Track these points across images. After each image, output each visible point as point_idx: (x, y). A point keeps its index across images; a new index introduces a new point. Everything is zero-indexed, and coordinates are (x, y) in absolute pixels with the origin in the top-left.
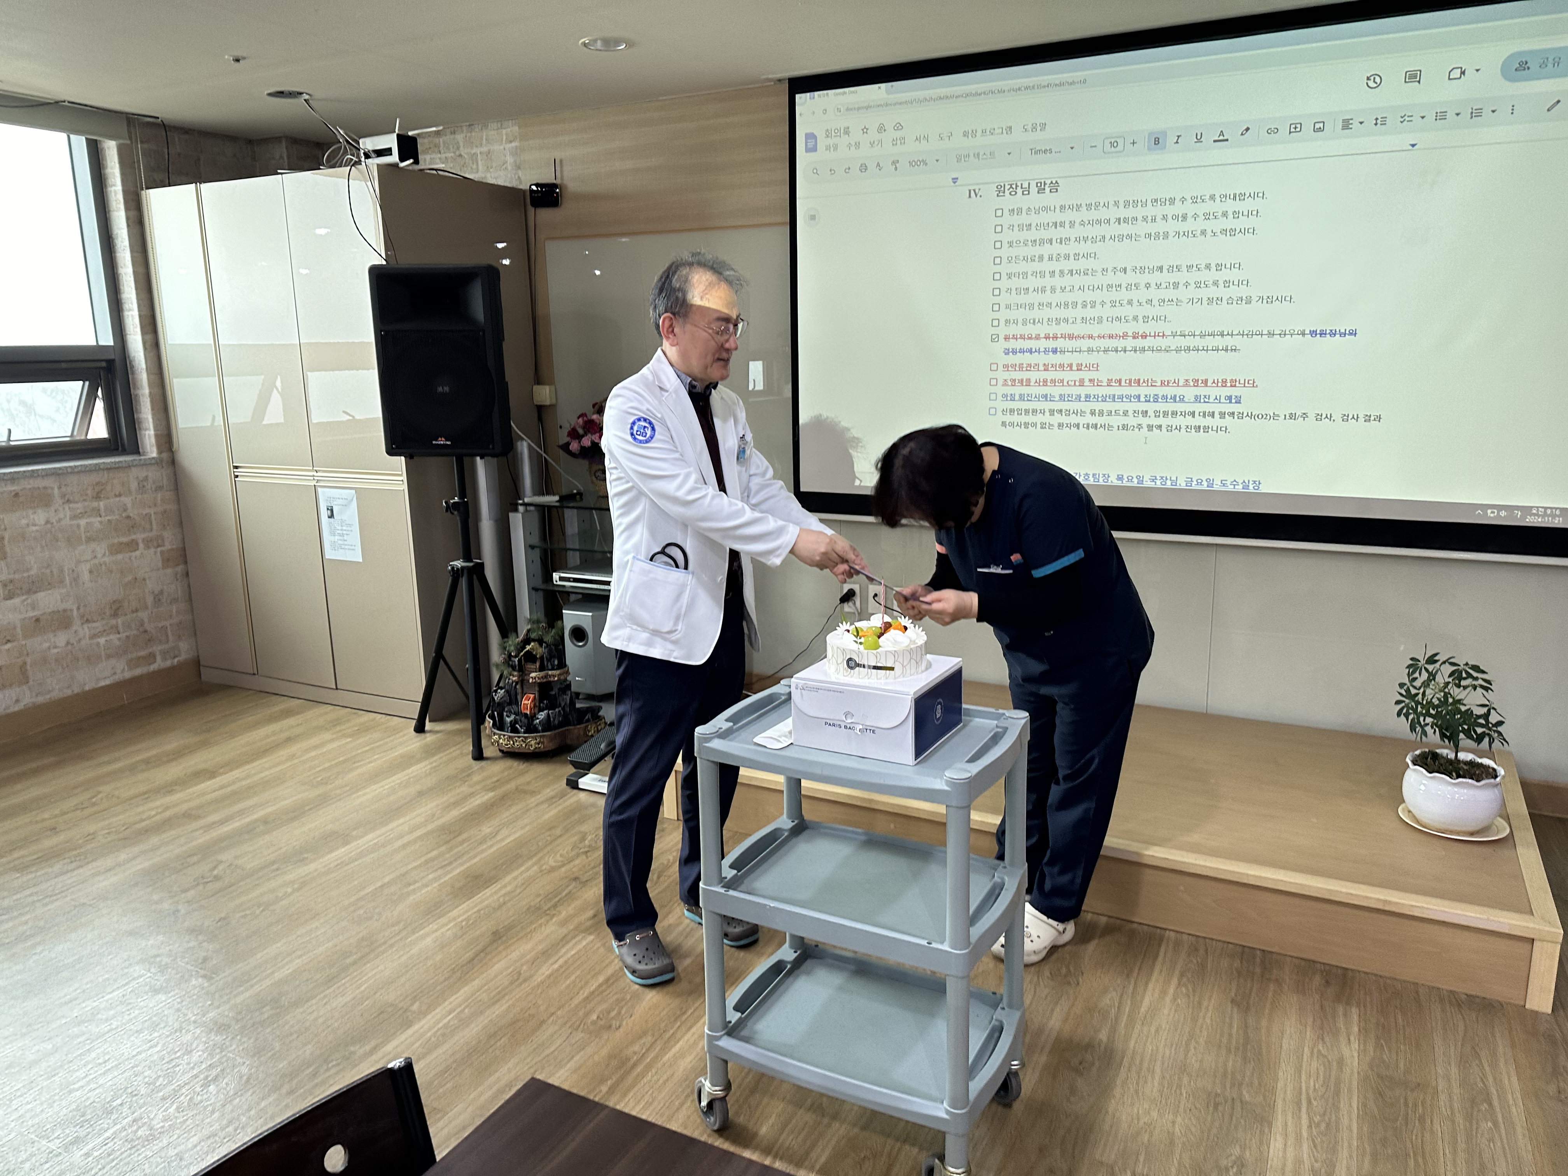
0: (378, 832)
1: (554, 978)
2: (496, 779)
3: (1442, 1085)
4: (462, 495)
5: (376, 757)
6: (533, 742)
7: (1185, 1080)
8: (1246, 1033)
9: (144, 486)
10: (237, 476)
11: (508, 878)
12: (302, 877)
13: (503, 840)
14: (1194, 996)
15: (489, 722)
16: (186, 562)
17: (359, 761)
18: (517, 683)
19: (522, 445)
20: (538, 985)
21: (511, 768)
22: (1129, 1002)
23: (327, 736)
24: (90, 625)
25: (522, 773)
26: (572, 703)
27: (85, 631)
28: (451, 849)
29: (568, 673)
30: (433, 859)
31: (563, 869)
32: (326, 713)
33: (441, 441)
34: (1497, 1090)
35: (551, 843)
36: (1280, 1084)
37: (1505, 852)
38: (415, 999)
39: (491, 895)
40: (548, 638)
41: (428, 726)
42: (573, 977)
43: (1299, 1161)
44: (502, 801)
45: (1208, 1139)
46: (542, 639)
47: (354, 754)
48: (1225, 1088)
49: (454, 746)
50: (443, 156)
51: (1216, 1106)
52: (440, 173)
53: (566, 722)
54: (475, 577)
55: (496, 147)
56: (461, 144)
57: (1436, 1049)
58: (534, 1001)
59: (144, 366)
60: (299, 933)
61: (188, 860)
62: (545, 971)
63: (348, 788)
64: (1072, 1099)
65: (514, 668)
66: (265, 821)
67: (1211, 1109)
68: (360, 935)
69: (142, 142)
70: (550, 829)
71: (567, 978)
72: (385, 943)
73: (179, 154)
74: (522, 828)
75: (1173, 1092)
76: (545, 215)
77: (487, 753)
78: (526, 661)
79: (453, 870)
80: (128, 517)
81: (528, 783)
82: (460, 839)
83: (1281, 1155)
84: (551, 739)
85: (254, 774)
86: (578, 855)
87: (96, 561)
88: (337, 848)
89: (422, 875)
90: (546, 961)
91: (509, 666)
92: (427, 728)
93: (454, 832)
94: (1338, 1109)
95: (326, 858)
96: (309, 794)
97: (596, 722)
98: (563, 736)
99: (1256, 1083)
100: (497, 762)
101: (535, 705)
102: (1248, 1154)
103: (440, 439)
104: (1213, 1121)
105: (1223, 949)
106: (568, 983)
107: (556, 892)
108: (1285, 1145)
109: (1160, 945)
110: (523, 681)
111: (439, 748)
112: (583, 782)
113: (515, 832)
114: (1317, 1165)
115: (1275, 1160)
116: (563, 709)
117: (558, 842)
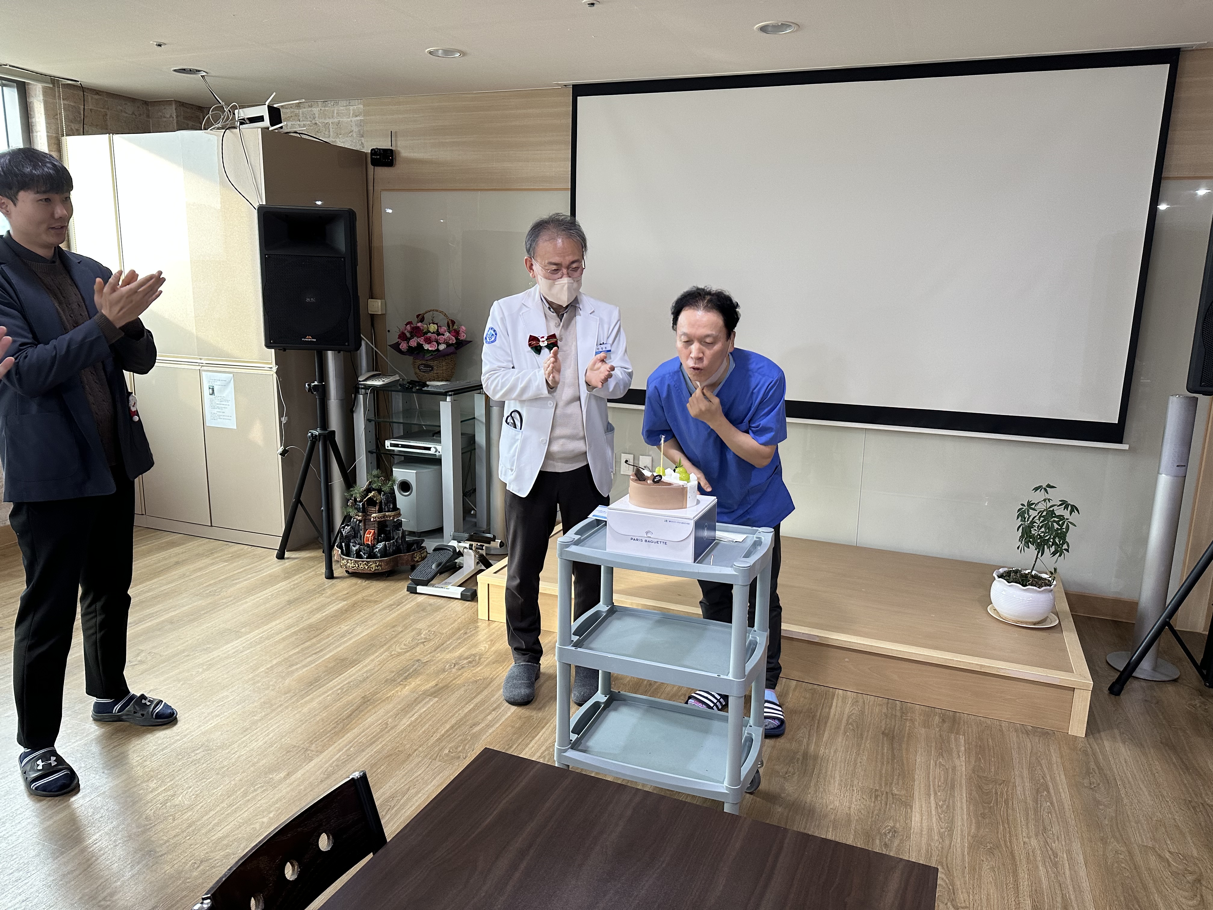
0: (261, 630)
1: (413, 726)
2: (346, 592)
3: (1018, 781)
4: (320, 380)
5: (249, 576)
6: (373, 565)
7: (856, 782)
8: (893, 751)
11: (367, 661)
12: (208, 661)
13: (359, 634)
14: (858, 730)
15: (337, 551)
17: (236, 580)
18: (360, 521)
20: (402, 732)
21: (356, 584)
22: (815, 735)
23: (207, 561)
25: (365, 588)
26: (404, 536)
28: (320, 641)
29: (400, 515)
30: (308, 648)
31: (408, 654)
32: (204, 544)
33: (309, 339)
34: (1052, 784)
35: (395, 636)
36: (917, 783)
37: (1055, 635)
38: (311, 743)
39: (357, 672)
40: (386, 489)
41: (287, 554)
42: (427, 726)
43: (930, 829)
44: (353, 607)
45: (872, 817)
46: (381, 489)
47: (231, 574)
48: (881, 785)
49: (310, 568)
50: (302, 123)
51: (876, 797)
52: (300, 135)
53: (398, 551)
54: (328, 442)
55: (345, 119)
56: (317, 115)
57: (1014, 760)
58: (401, 742)
60: (214, 699)
62: (405, 722)
63: (232, 598)
65: (358, 510)
66: (171, 621)
67: (873, 799)
68: (262, 700)
69: (63, 100)
70: (394, 627)
71: (422, 726)
72: (281, 705)
73: (91, 110)
74: (372, 626)
75: (848, 789)
76: (382, 172)
77: (336, 574)
78: (368, 505)
79: (325, 655)
81: (371, 595)
82: (326, 634)
83: (919, 825)
84: (387, 563)
86: (417, 645)
88: (232, 641)
89: (301, 659)
90: (405, 716)
91: (356, 509)
92: (286, 556)
93: (320, 629)
94: (954, 796)
95: (224, 648)
96: (202, 603)
97: (420, 551)
98: (396, 562)
99: (901, 782)
100: (345, 580)
101: (374, 537)
102: (898, 825)
103: (308, 337)
104: (875, 806)
105: (874, 701)
106: (423, 729)
107: (405, 669)
108: (922, 819)
109: (833, 699)
110: (365, 520)
111: (297, 570)
112: (420, 589)
113: (367, 629)
114: (942, 830)
115: (916, 828)
116: (396, 541)
117: (401, 635)
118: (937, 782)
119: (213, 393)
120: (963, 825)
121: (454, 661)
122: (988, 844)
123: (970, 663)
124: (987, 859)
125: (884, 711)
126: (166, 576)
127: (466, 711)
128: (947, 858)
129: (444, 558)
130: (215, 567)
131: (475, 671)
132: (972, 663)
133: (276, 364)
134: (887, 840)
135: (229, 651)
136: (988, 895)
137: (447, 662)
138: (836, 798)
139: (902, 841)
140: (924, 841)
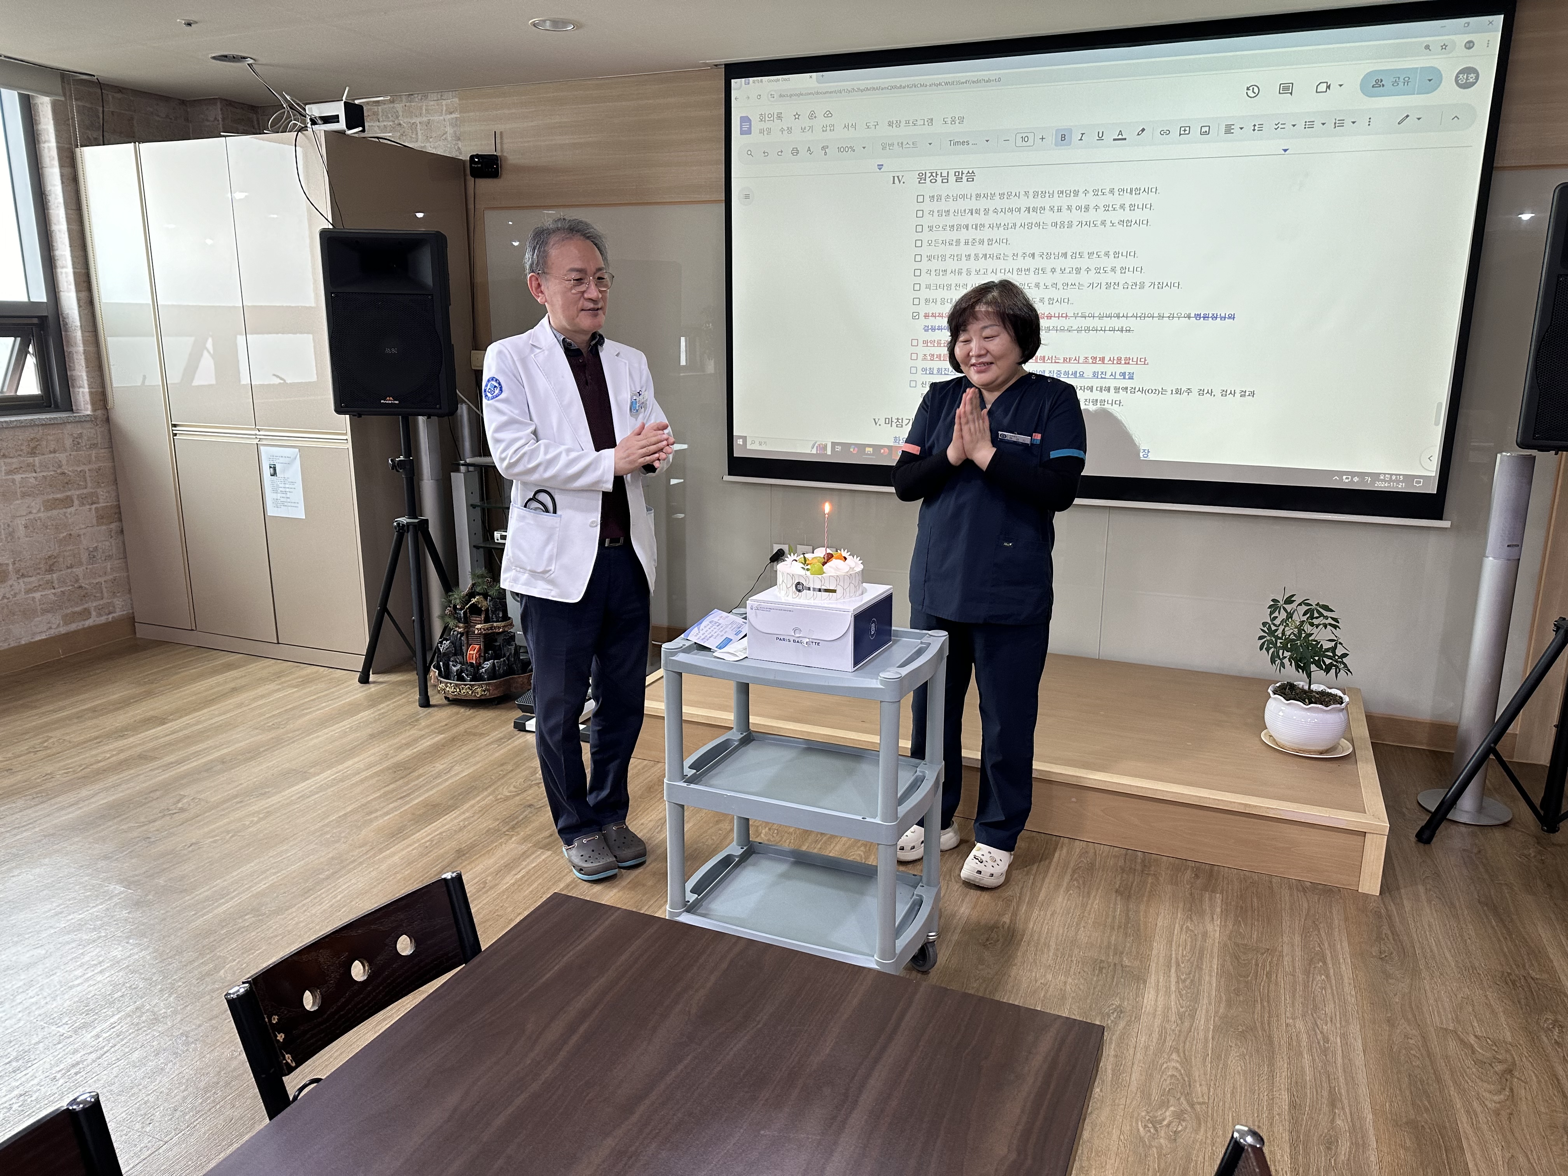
0: (335, 770)
2: (445, 723)
3: (1286, 949)
4: (408, 454)
5: (324, 704)
6: (479, 690)
7: (1076, 951)
8: (1127, 915)
9: (79, 443)
10: (175, 435)
11: (466, 806)
12: (266, 808)
13: (456, 775)
14: (1084, 887)
15: (434, 673)
16: (120, 520)
17: (307, 709)
18: (462, 634)
19: (462, 408)
20: (504, 892)
21: (458, 713)
22: (1028, 894)
23: (272, 686)
24: (26, 580)
25: (469, 718)
26: (517, 653)
27: (20, 586)
28: (407, 784)
29: (511, 625)
30: (392, 791)
31: (518, 798)
32: (269, 666)
33: (389, 401)
34: (1331, 953)
35: (504, 776)
36: (1154, 952)
37: (1347, 767)
39: (452, 820)
40: (493, 591)
41: (372, 678)
42: (535, 885)
43: (1167, 1008)
44: (453, 741)
45: (1093, 994)
46: (487, 593)
47: (302, 702)
48: (1108, 955)
49: (401, 695)
50: (382, 124)
51: (1101, 969)
52: (381, 140)
53: (510, 672)
54: (420, 533)
55: (436, 118)
56: (401, 114)
57: (1284, 924)
58: (501, 905)
59: (78, 324)
60: (270, 854)
61: (151, 795)
62: (509, 880)
63: (300, 732)
64: (980, 967)
65: (459, 620)
66: (222, 761)
67: (1097, 972)
68: (330, 855)
69: (76, 99)
70: (502, 765)
71: (530, 885)
72: (354, 861)
73: (113, 113)
74: (475, 765)
75: (1065, 960)
76: (485, 185)
77: (433, 701)
78: (471, 613)
79: (412, 799)
80: (63, 473)
81: (476, 727)
82: (416, 774)
83: (1153, 1003)
84: (497, 687)
85: (205, 720)
86: (531, 786)
87: (31, 516)
88: (297, 784)
89: (382, 805)
90: (509, 873)
91: (455, 618)
92: (371, 679)
93: (409, 768)
94: (1201, 969)
95: (287, 792)
96: (262, 737)
98: (507, 684)
99: (1134, 951)
100: (443, 708)
101: (479, 654)
102: (1126, 1003)
103: (388, 398)
104: (1098, 981)
105: (1109, 852)
106: (531, 889)
107: (512, 817)
108: (1157, 996)
109: (1055, 850)
110: (468, 633)
111: (385, 697)
113: (468, 768)
114: (1182, 1010)
115: (1148, 1007)
116: (508, 659)
117: (510, 775)
118: (1181, 951)
119: (274, 474)
122: (1240, 1027)
123: (1231, 802)
124: (1236, 1045)
125: (1120, 864)
126: (220, 705)
128: (1185, 1043)
130: (282, 694)
132: (1234, 802)
133: (352, 435)
135: (292, 796)
136: (1234, 1087)
139: (1129, 1024)
140: (1158, 1022)
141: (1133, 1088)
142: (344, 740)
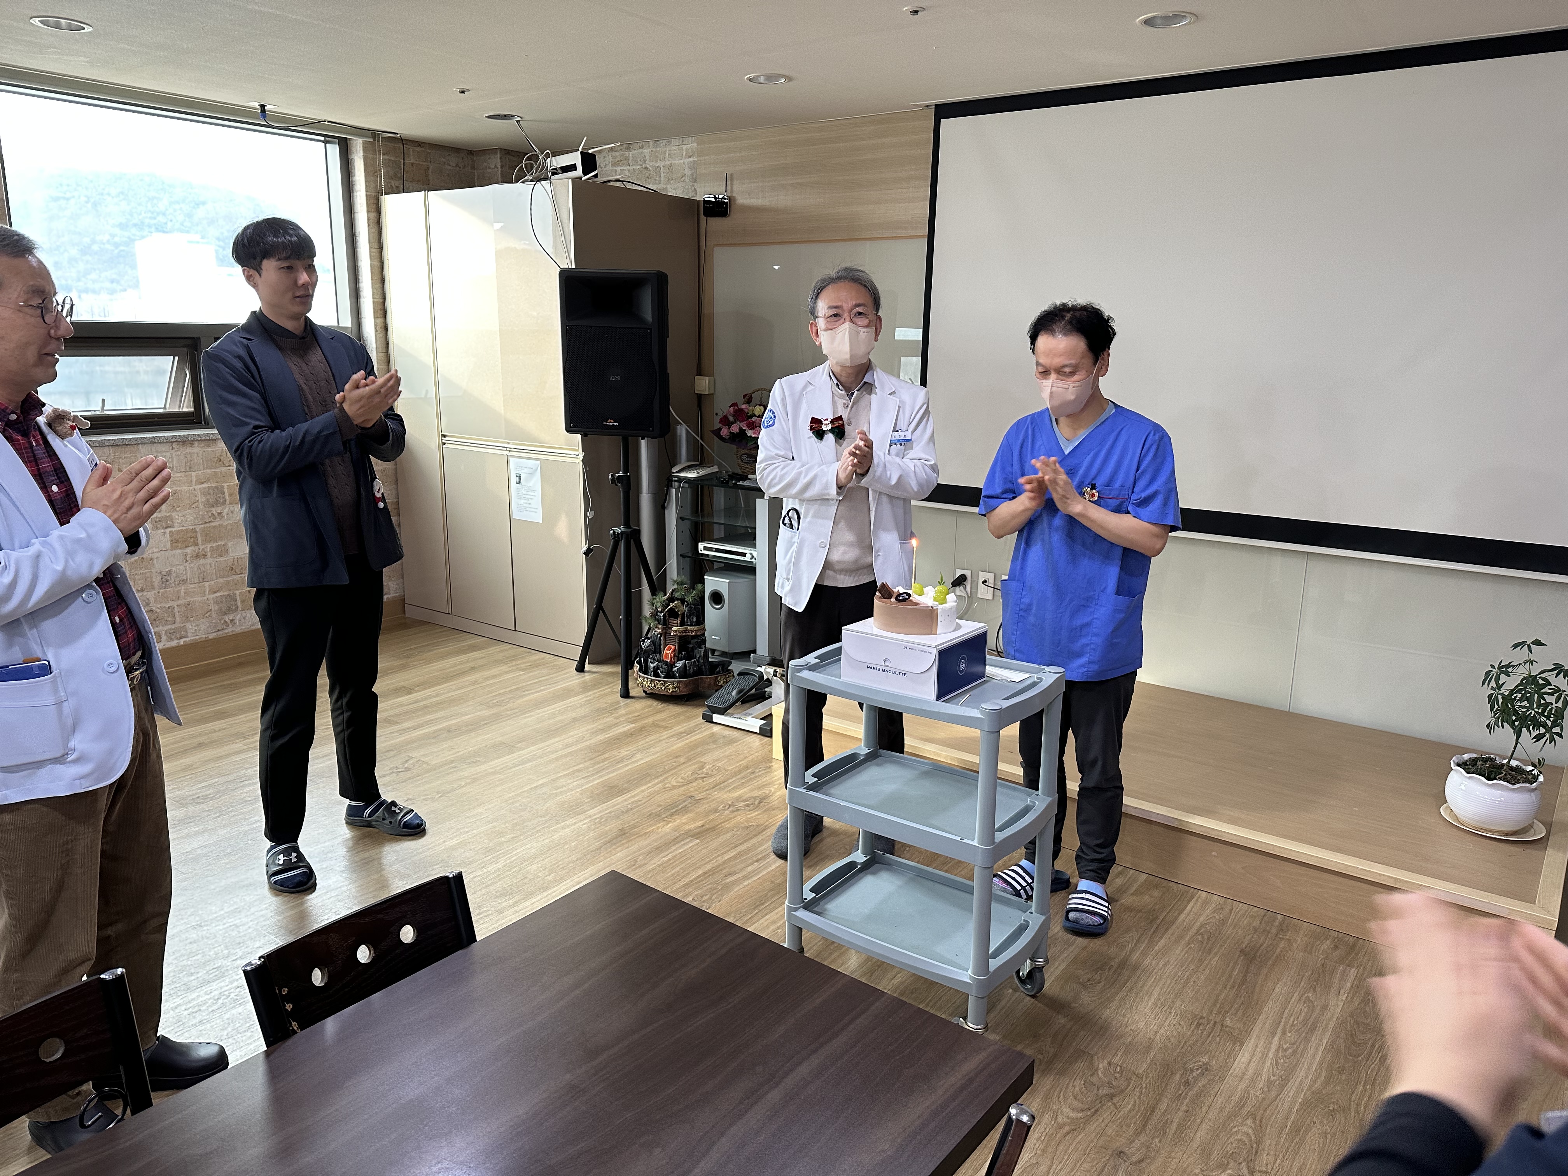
0: (537, 747)
2: (637, 714)
4: (627, 470)
5: (542, 688)
6: (670, 686)
10: (445, 444)
11: (638, 790)
12: (474, 775)
13: (637, 761)
14: (1206, 942)
15: (637, 667)
17: (527, 691)
18: (661, 635)
19: (681, 431)
20: (650, 871)
21: (651, 706)
22: (1146, 941)
23: (504, 668)
25: (660, 712)
26: (706, 656)
28: (595, 764)
29: (704, 629)
30: (578, 771)
31: (682, 789)
32: (506, 650)
33: (610, 423)
35: (675, 768)
36: (1262, 1017)
37: (1532, 853)
39: (622, 802)
40: (689, 599)
41: (587, 667)
42: (678, 869)
44: (640, 732)
45: (1183, 1047)
46: (685, 598)
47: (524, 684)
48: (1211, 1012)
49: (607, 685)
53: (699, 672)
54: (632, 541)
55: (677, 163)
56: (647, 157)
59: (374, 345)
60: (467, 815)
62: (657, 861)
63: (517, 711)
65: (659, 621)
69: (383, 154)
70: (677, 757)
71: (673, 868)
72: (534, 828)
73: (413, 164)
74: (654, 754)
75: (1164, 1010)
76: (715, 223)
77: (632, 692)
78: (670, 617)
79: (594, 780)
81: (663, 720)
82: (602, 757)
84: (686, 685)
85: (443, 694)
86: (696, 779)
88: (504, 756)
89: (569, 782)
90: (659, 854)
91: (656, 619)
92: (586, 669)
93: (599, 751)
94: (1309, 1041)
95: (493, 762)
96: (485, 713)
97: (725, 675)
98: (697, 684)
99: (1240, 1013)
100: (640, 700)
101: (675, 654)
102: (1214, 1062)
103: (609, 420)
104: (1192, 1035)
105: (1247, 911)
106: (673, 872)
107: (674, 805)
108: (1250, 1060)
109: (1189, 901)
110: (666, 633)
111: (595, 685)
112: (716, 718)
113: (648, 757)
114: (1273, 1078)
115: (1238, 1069)
116: (698, 661)
117: (682, 767)
118: (1292, 1019)
119: (520, 482)
120: (1307, 1077)
121: (730, 803)
122: (1332, 1105)
124: (1321, 1122)
125: (1254, 924)
126: (458, 681)
127: (726, 858)
128: (1265, 1111)
129: (747, 684)
130: (509, 676)
131: (749, 816)
133: (583, 451)
134: (1191, 1076)
135: (497, 766)
136: (1303, 1163)
137: (722, 802)
138: (1143, 1019)
139: (1211, 1082)
140: (1242, 1086)
141: (1195, 1146)
142: (551, 721)
